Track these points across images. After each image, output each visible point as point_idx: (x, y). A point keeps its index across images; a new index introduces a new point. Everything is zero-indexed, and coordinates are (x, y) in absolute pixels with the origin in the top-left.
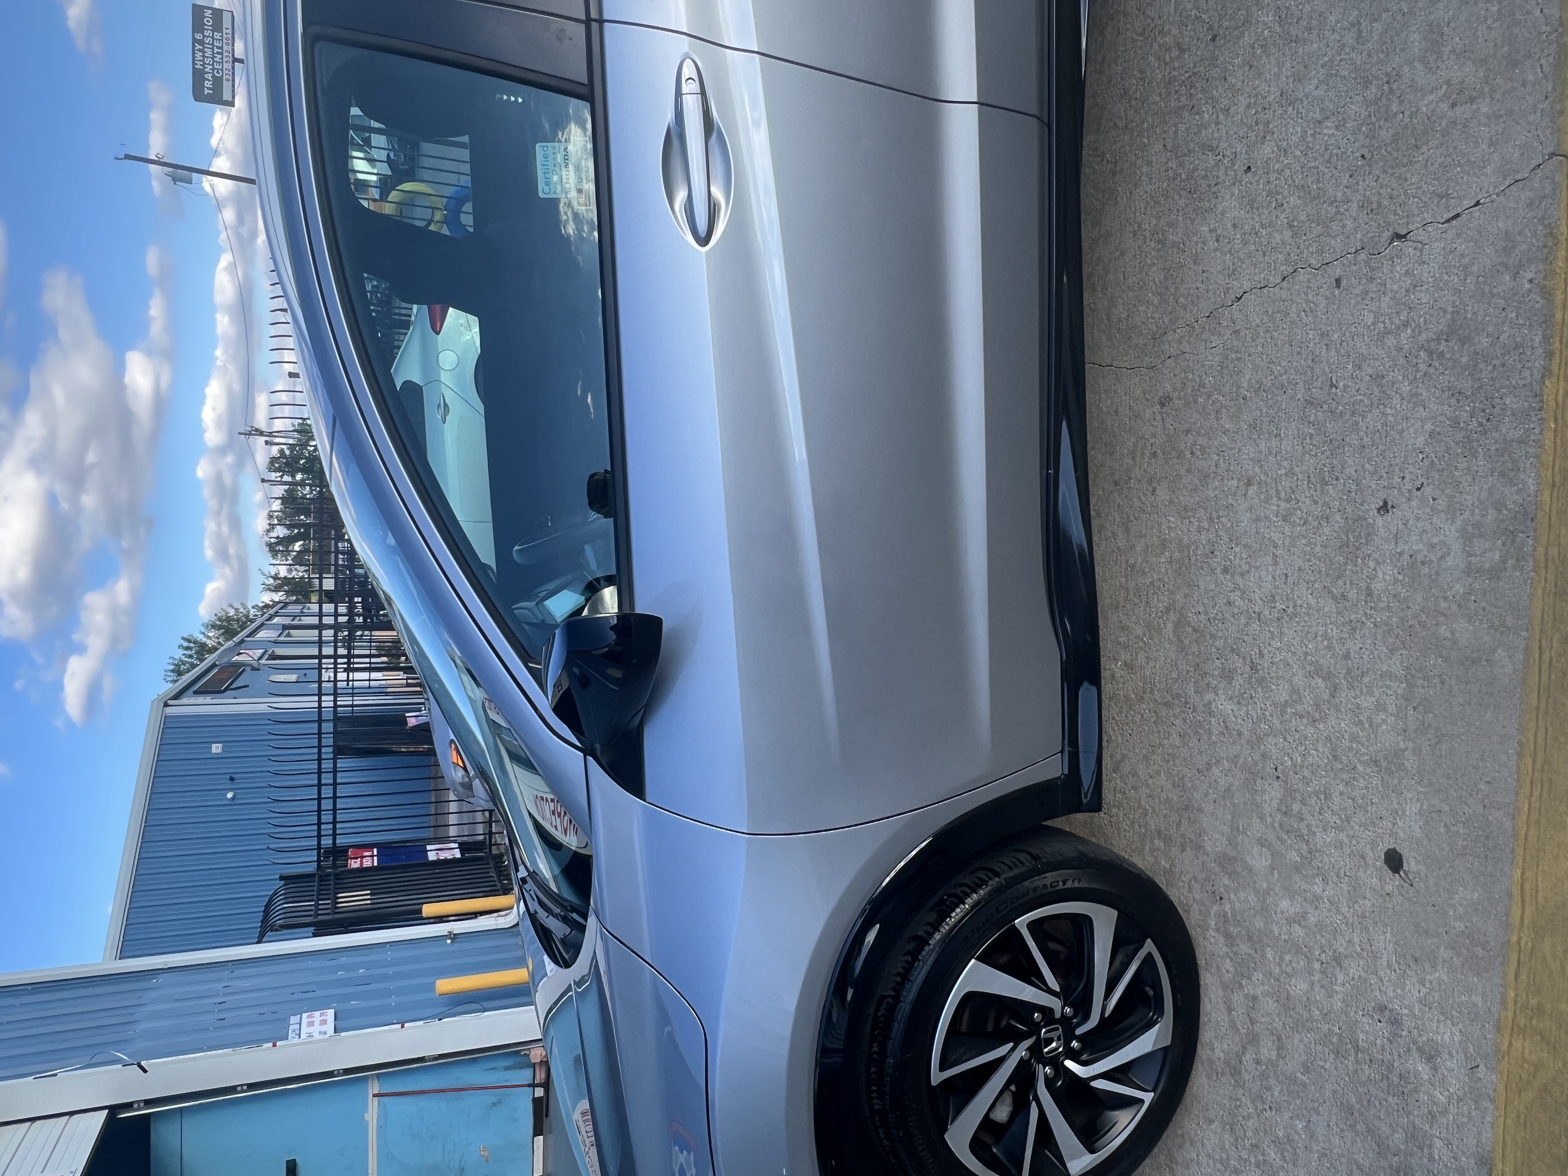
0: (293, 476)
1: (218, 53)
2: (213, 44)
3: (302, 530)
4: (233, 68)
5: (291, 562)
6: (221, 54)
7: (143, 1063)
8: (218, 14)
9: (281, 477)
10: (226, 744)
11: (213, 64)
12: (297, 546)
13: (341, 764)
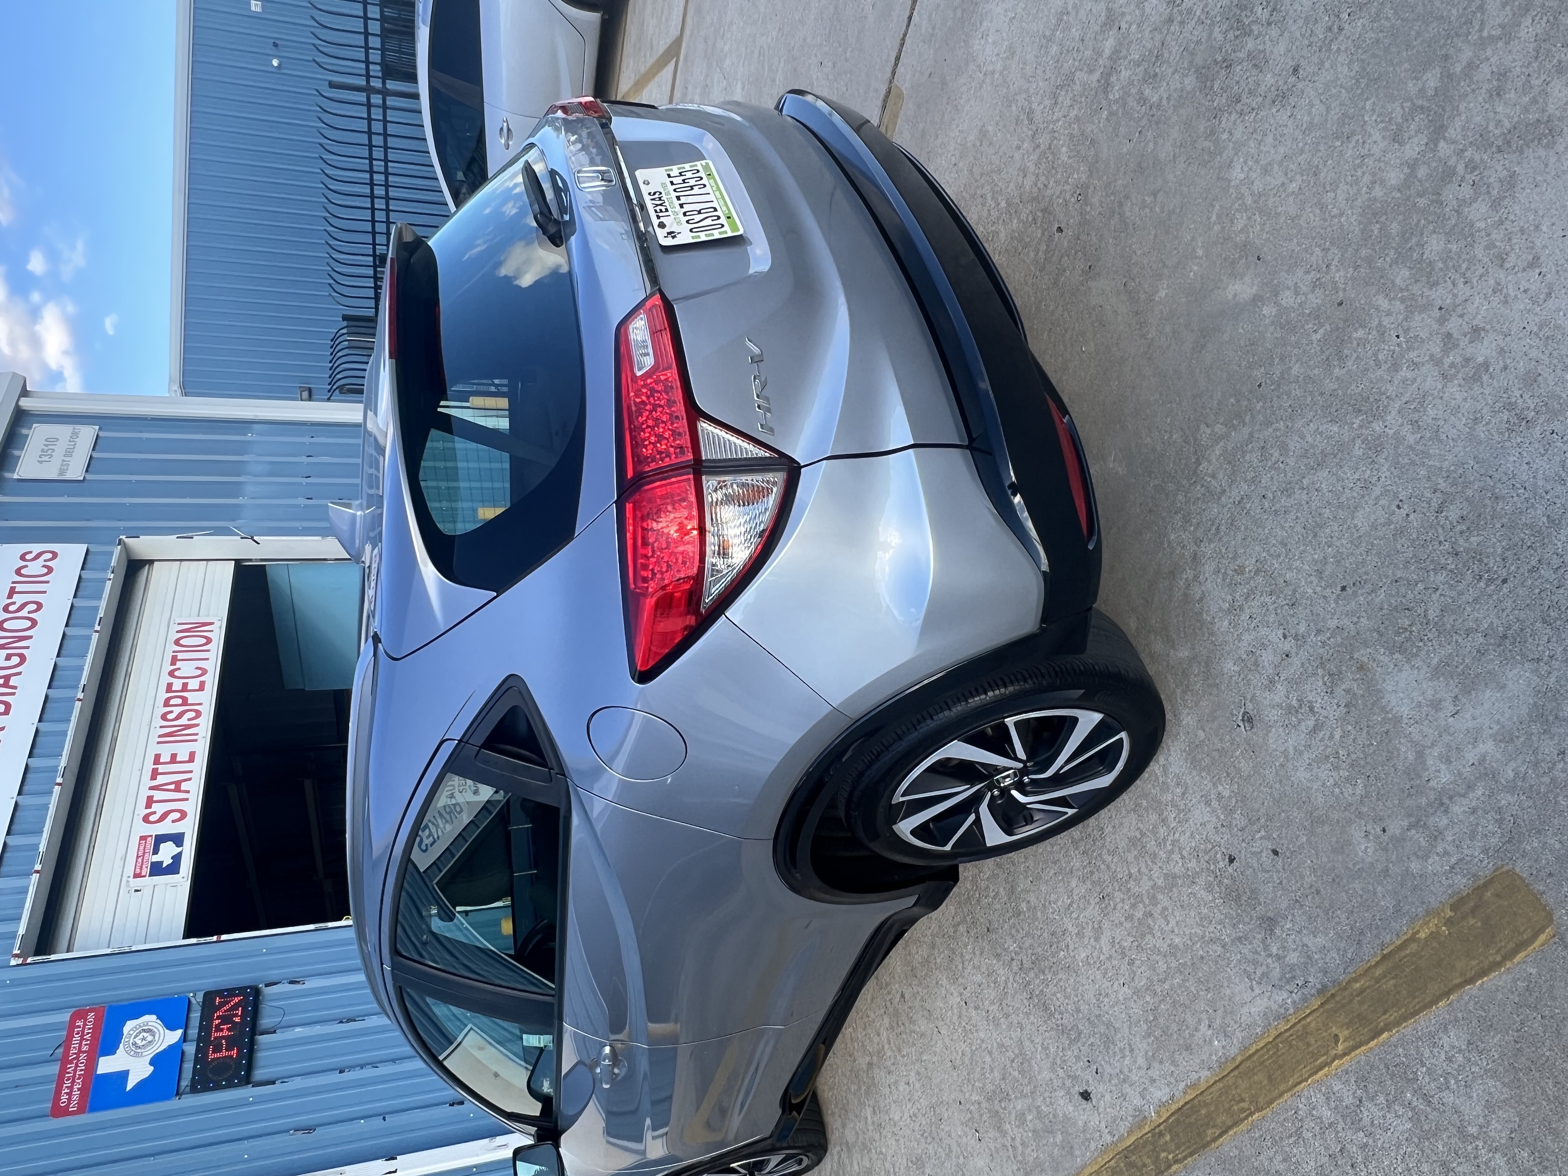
7: (255, 538)
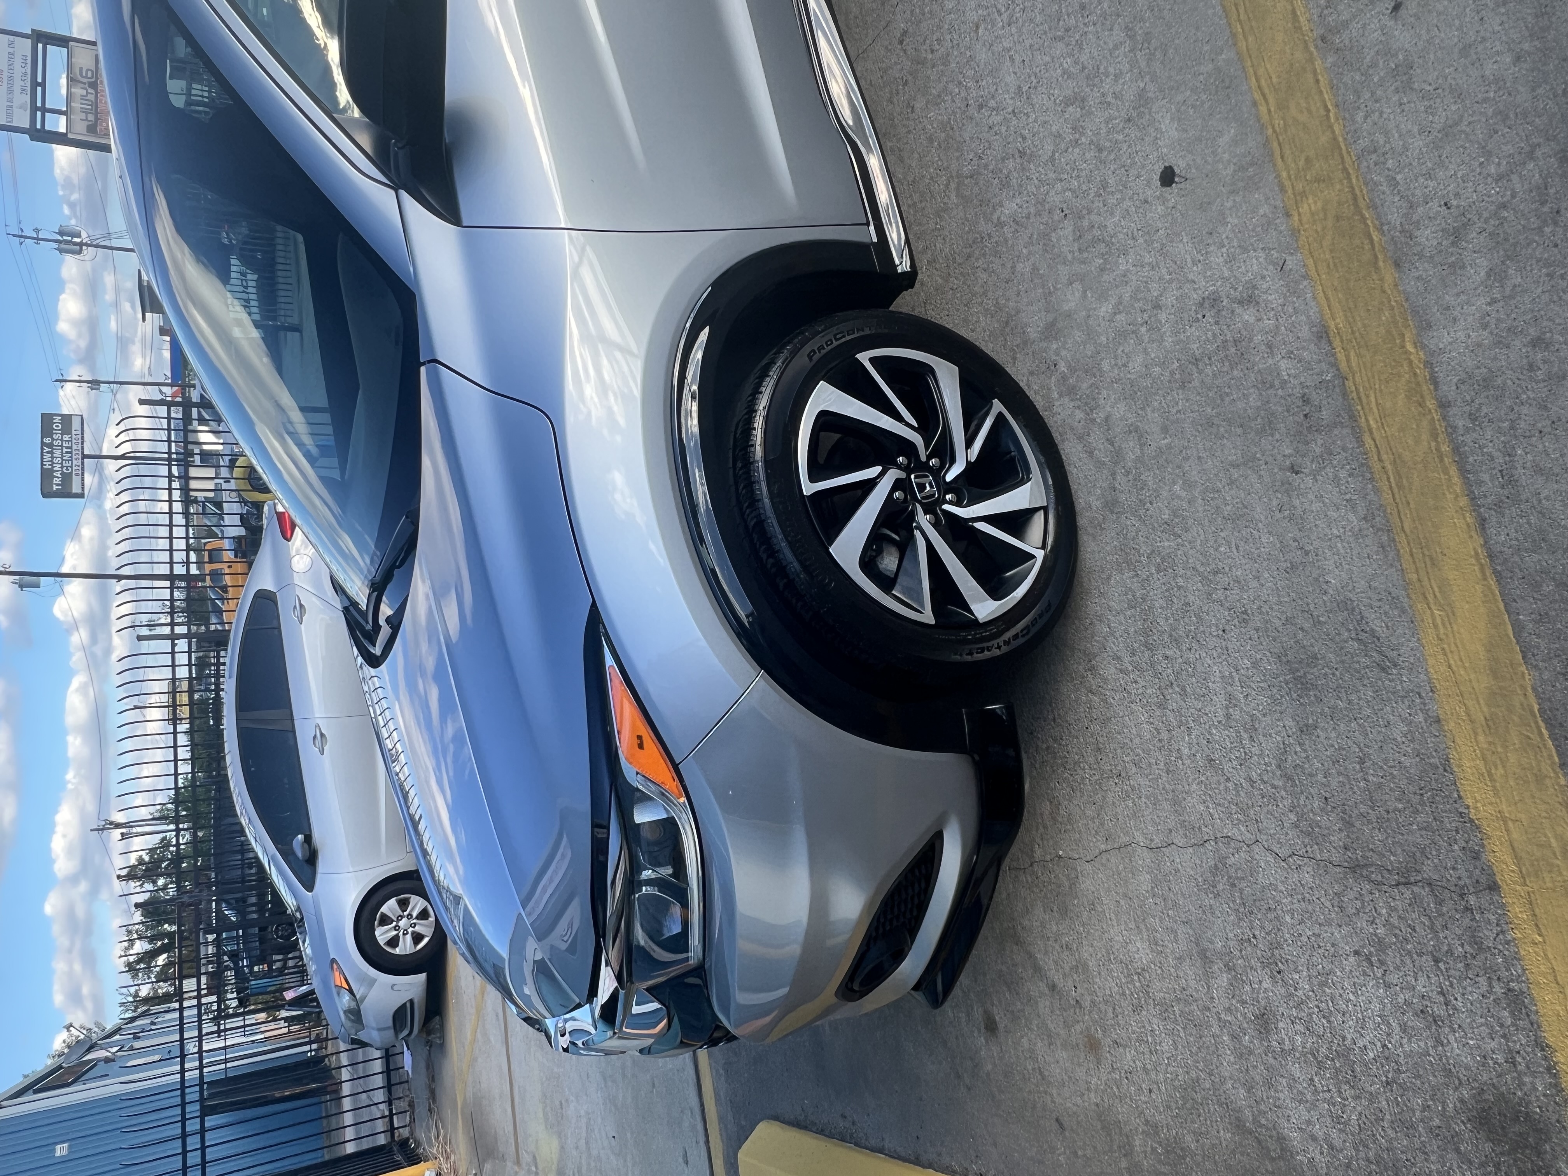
0: (154, 882)
1: (67, 452)
2: (62, 446)
3: (166, 941)
4: (83, 463)
5: (154, 980)
6: (71, 453)
8: (67, 419)
9: (141, 885)
10: (74, 1142)
11: (62, 463)
12: (161, 960)
13: (210, 1122)
